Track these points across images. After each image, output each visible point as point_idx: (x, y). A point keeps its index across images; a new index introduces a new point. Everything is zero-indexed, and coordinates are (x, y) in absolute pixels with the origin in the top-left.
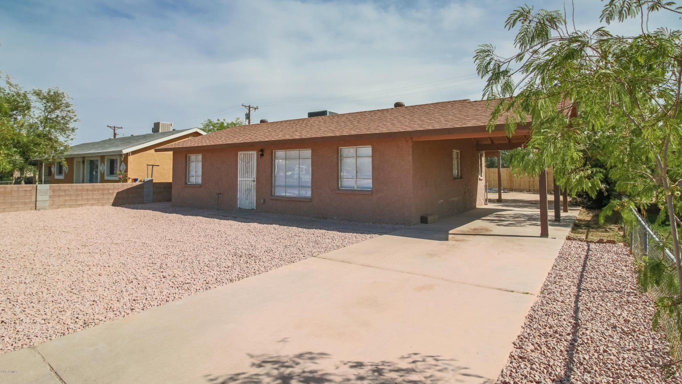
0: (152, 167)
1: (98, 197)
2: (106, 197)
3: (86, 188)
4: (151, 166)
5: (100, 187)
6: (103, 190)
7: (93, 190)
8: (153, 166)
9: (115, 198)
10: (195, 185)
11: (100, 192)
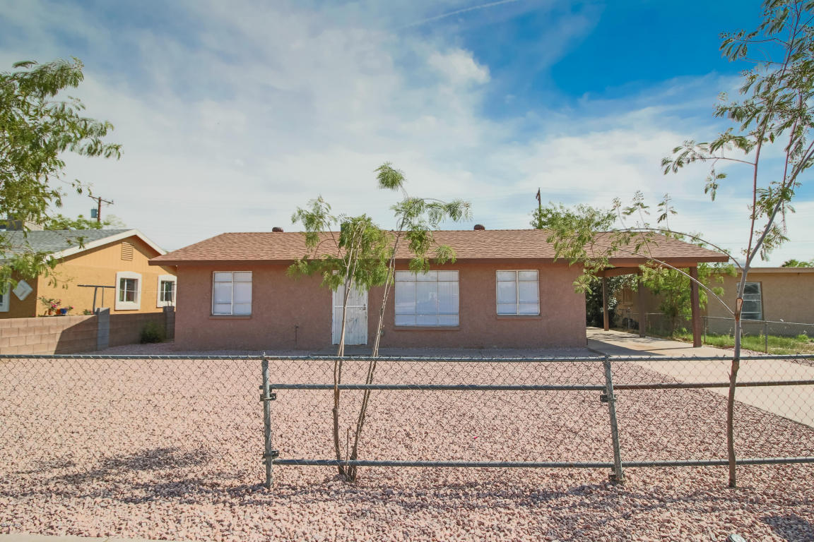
0: (96, 290)
1: (33, 343)
2: (45, 341)
3: (15, 326)
4: (94, 288)
5: (37, 325)
6: (41, 329)
7: (27, 330)
8: (96, 287)
9: (59, 342)
10: (233, 316)
11: (37, 333)
